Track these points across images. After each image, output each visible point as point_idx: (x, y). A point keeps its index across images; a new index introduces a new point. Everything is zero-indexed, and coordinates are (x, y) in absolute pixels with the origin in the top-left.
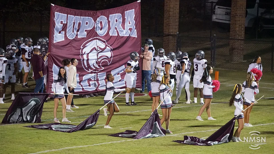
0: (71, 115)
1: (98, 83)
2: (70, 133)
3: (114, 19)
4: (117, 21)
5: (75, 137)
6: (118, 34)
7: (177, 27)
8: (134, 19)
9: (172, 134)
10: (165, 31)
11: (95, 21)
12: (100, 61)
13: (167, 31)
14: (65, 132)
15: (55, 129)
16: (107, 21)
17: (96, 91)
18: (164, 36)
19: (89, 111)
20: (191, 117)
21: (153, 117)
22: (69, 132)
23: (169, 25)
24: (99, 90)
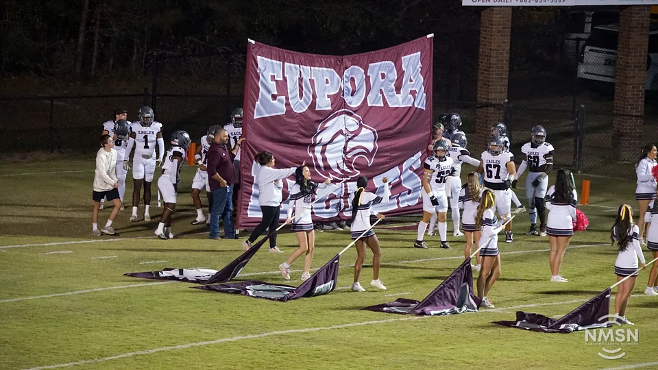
1: (346, 202)
2: (284, 303)
3: (378, 73)
4: (383, 76)
5: (293, 311)
6: (385, 103)
7: (505, 89)
8: (421, 73)
9: (492, 308)
10: (481, 98)
11: (341, 75)
13: (484, 96)
14: (274, 299)
15: (254, 293)
16: (365, 76)
17: (338, 219)
18: (478, 108)
21: (459, 274)
22: (282, 300)
23: (489, 85)
24: (345, 216)
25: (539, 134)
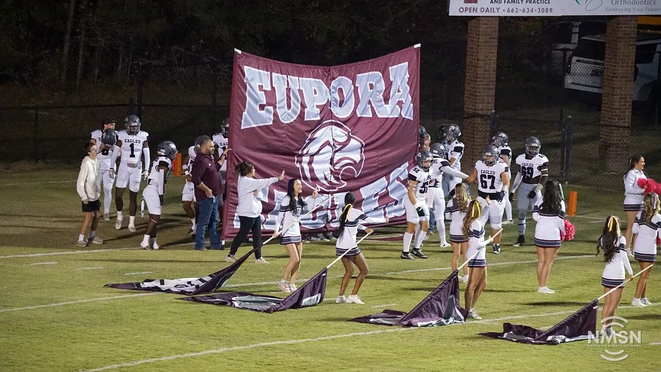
0: (272, 278)
1: (333, 214)
2: (270, 315)
3: (366, 83)
4: (372, 86)
5: (279, 323)
6: (374, 113)
7: (492, 99)
8: (408, 83)
9: (479, 320)
10: (467, 108)
11: (328, 85)
12: (340, 170)
13: (471, 107)
14: (260, 311)
15: (240, 305)
16: (353, 87)
17: (325, 230)
18: (464, 118)
19: (309, 270)
20: (517, 286)
21: (447, 286)
22: (268, 311)
23: (476, 96)
24: (331, 227)
25: (533, 145)
